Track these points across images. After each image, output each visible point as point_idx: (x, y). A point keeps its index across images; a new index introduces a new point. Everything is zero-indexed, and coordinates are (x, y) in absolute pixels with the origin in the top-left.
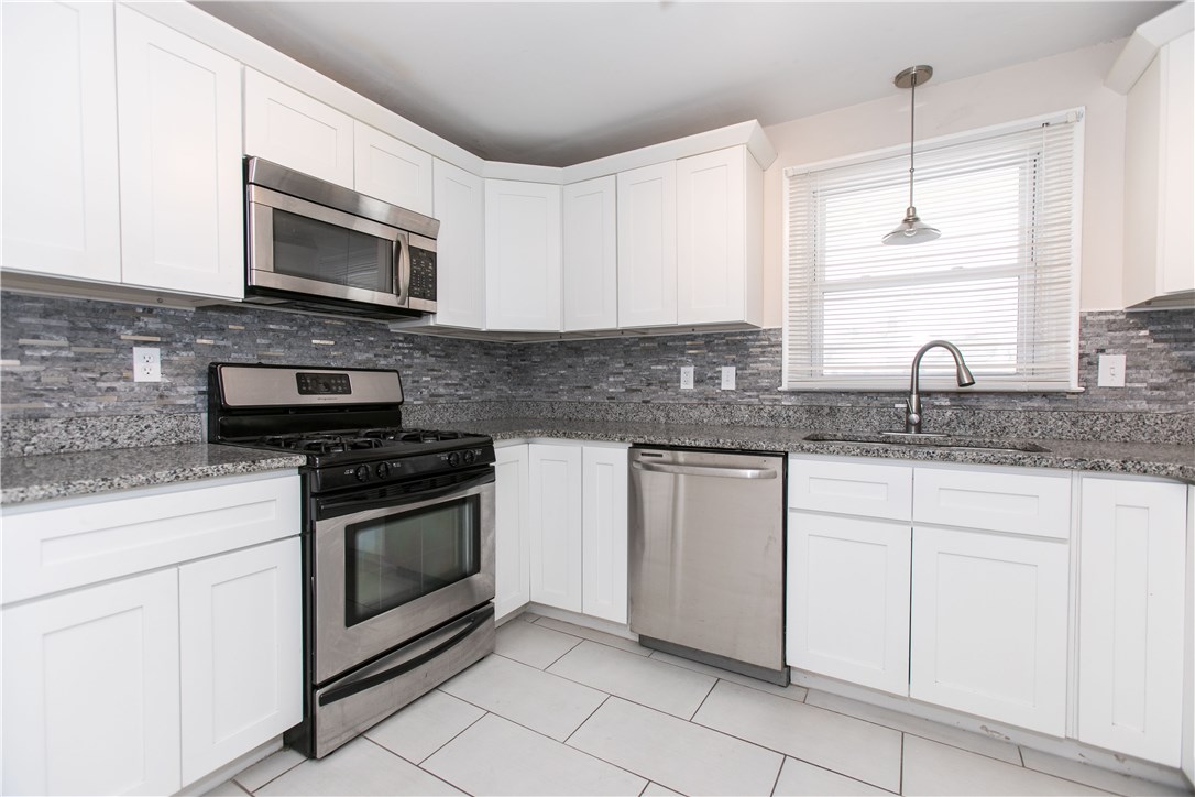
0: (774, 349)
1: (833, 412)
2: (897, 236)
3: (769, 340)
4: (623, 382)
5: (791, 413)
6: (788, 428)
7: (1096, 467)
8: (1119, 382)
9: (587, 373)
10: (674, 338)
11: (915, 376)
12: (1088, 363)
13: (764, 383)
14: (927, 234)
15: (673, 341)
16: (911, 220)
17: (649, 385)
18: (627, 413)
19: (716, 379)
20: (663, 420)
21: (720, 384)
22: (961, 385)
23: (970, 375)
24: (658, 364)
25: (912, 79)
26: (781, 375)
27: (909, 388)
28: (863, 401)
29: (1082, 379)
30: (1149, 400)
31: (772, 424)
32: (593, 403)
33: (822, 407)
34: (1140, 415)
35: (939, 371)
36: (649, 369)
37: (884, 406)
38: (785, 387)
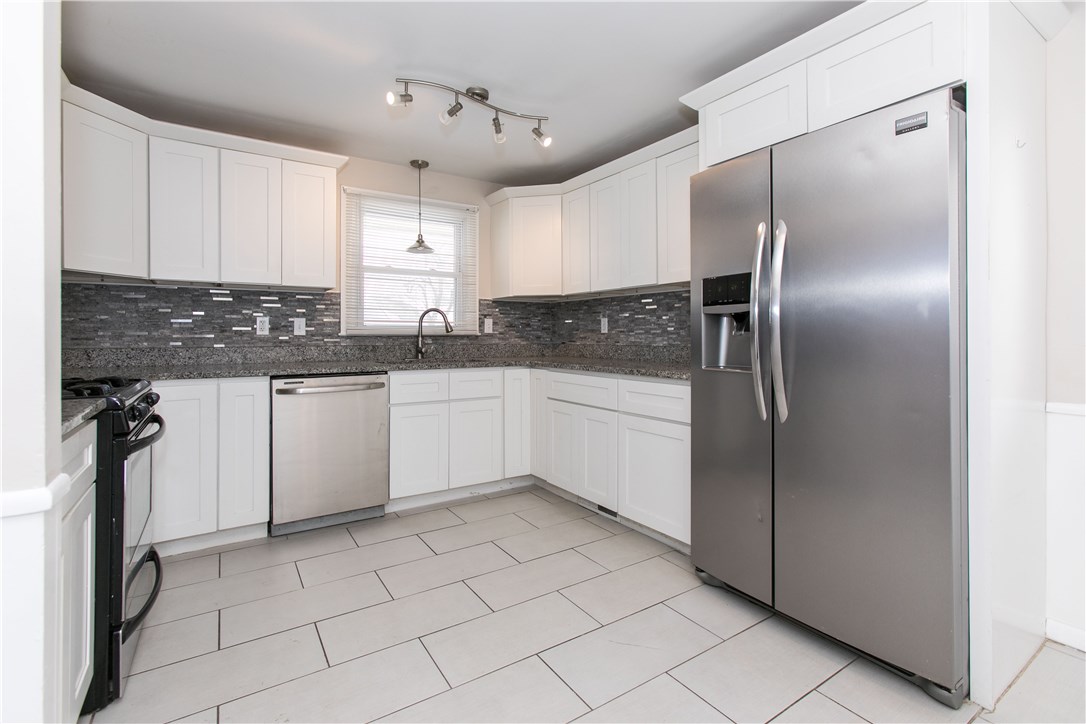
0: (335, 307)
1: (375, 348)
2: (412, 249)
3: (331, 300)
4: (192, 329)
5: (348, 351)
6: (347, 361)
7: (509, 365)
8: (491, 331)
9: (142, 320)
10: (249, 293)
11: (421, 326)
12: (482, 324)
13: (328, 330)
14: (427, 250)
15: (249, 295)
16: (420, 242)
17: (223, 331)
18: (198, 357)
19: (289, 327)
20: (240, 361)
21: (293, 331)
22: (448, 331)
23: (451, 327)
24: (232, 314)
25: (419, 165)
26: (340, 326)
27: (416, 333)
28: (390, 342)
29: (480, 330)
30: (499, 339)
31: (335, 359)
32: (152, 349)
33: (368, 346)
34: (497, 345)
35: (434, 324)
36: (223, 317)
37: (402, 344)
38: (343, 333)
